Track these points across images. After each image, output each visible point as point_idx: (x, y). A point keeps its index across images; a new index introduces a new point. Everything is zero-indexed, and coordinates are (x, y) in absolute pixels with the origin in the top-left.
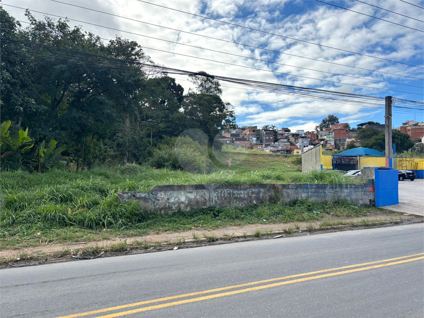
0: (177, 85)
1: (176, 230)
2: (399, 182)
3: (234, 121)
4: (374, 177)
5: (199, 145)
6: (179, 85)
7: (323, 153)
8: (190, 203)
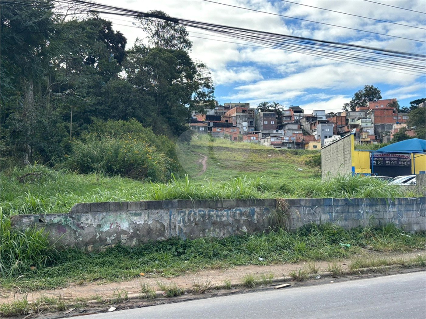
0: (115, 33)
3: (211, 94)
5: (154, 135)
6: (118, 32)
7: (355, 148)
8: (137, 232)
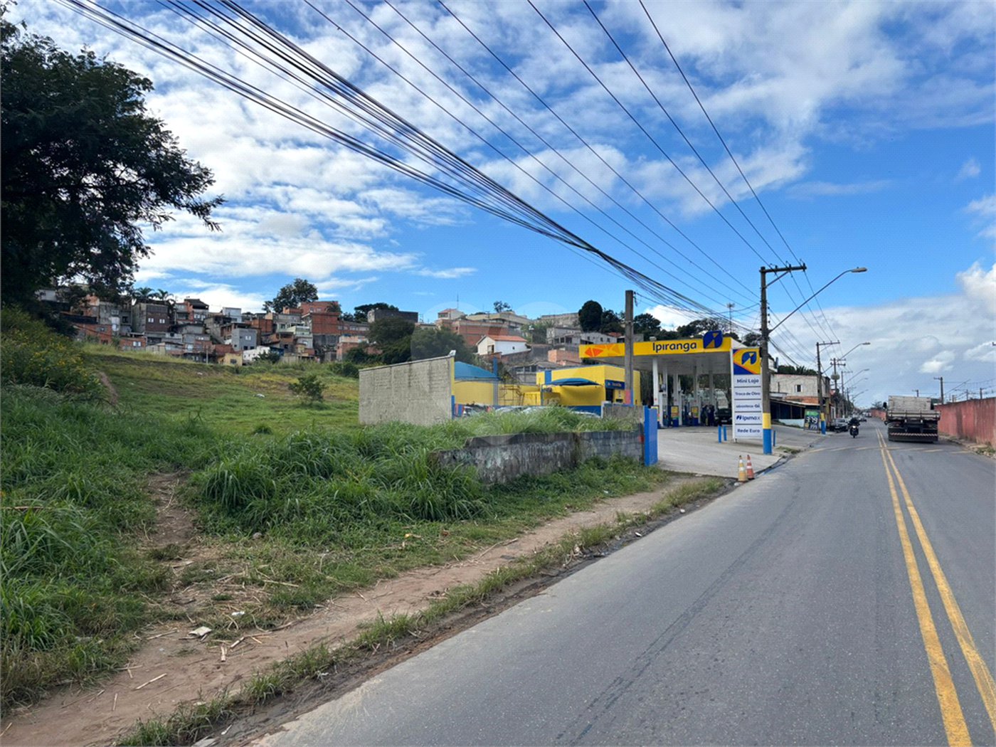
1: (587, 507)
2: (659, 431)
4: (642, 421)
7: (455, 378)
8: (508, 468)
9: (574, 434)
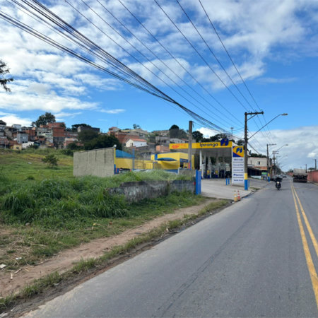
1: (171, 212)
2: (202, 180)
4: (195, 176)
8: (138, 195)
9: (167, 181)
